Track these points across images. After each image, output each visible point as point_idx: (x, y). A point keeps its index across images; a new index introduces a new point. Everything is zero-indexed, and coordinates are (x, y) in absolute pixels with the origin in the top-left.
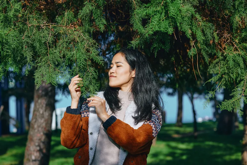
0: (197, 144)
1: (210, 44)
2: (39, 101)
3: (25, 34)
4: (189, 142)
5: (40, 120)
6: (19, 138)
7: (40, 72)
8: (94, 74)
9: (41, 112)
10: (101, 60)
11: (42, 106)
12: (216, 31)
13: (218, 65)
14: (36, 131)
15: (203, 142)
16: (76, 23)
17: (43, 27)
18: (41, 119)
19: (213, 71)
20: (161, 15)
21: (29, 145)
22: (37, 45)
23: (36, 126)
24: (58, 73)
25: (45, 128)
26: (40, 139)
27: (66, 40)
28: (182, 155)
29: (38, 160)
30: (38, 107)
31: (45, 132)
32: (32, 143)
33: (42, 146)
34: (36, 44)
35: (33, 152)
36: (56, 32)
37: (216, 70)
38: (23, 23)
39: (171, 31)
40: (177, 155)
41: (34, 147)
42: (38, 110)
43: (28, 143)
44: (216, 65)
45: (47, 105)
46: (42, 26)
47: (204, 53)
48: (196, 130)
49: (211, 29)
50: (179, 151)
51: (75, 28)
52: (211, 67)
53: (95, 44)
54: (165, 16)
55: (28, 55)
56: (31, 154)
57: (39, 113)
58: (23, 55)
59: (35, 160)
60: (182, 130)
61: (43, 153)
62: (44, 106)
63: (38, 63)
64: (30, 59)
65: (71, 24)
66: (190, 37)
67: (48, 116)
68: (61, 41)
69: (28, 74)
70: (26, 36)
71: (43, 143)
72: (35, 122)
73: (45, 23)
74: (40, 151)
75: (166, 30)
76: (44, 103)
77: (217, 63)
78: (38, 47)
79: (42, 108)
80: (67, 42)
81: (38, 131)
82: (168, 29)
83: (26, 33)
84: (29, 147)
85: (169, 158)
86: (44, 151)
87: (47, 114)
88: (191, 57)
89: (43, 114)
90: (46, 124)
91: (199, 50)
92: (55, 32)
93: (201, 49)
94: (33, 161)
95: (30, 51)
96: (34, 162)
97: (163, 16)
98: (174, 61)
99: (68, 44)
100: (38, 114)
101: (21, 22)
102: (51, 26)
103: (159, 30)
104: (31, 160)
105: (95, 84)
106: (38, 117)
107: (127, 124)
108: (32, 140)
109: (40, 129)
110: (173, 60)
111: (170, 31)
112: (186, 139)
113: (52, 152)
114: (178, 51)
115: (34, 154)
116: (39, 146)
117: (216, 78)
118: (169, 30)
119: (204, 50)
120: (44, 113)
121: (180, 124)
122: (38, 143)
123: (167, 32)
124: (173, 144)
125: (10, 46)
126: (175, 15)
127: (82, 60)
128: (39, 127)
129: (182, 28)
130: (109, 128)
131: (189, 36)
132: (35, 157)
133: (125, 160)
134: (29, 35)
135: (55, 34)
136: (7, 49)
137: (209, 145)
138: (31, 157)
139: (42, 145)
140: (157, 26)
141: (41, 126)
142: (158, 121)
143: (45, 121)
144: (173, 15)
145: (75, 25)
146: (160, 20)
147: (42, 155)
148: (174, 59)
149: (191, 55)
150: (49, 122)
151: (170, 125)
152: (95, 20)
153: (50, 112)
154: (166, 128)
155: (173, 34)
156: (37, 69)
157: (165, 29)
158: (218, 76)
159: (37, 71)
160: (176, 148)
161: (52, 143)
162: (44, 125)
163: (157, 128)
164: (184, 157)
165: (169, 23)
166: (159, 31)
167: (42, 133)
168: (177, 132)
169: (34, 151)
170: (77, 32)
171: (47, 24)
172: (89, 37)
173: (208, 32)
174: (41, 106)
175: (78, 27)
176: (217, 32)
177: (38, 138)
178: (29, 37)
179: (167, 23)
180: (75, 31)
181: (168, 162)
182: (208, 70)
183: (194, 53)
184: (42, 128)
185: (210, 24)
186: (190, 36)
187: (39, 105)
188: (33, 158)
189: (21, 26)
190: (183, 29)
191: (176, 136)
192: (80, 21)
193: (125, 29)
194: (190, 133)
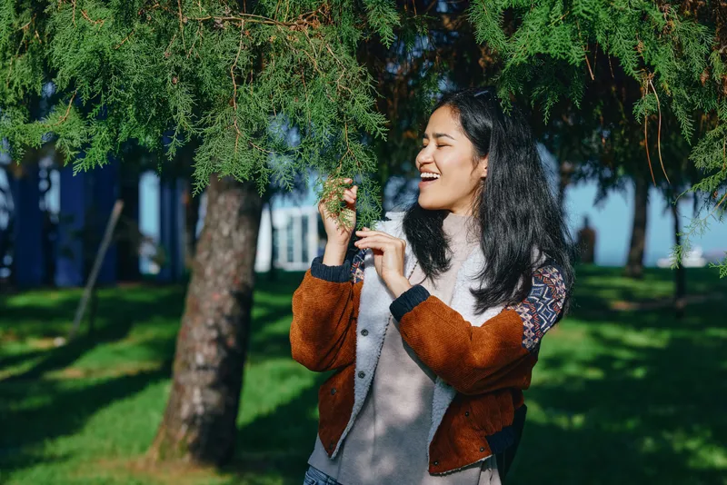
0: (682, 333)
1: (700, 81)
2: (221, 200)
3: (172, 45)
4: (658, 326)
5: (220, 255)
6: (165, 292)
7: (210, 150)
8: (367, 160)
9: (226, 232)
10: (379, 125)
11: (229, 215)
12: (719, 47)
13: (721, 145)
14: (210, 284)
15: (700, 327)
16: (317, 13)
17: (222, 26)
18: (225, 252)
19: (704, 160)
20: (551, 10)
21: (189, 323)
22: (206, 74)
23: (209, 271)
24: (261, 154)
25: (235, 278)
26: (220, 309)
27: (284, 64)
28: (633, 364)
29: (213, 368)
30: (216, 215)
31: (235, 289)
32: (199, 319)
33: (226, 327)
34: (203, 72)
35: (198, 344)
36: (257, 40)
37: (714, 157)
38: (166, 13)
39: (577, 54)
40: (617, 365)
41: (203, 330)
42: (218, 225)
43: (186, 318)
44: (715, 144)
45: (241, 212)
46: (218, 21)
47: (679, 110)
48: (681, 291)
49: (702, 42)
50: (625, 354)
51: (312, 29)
52: (699, 149)
53: (364, 78)
54: (563, 12)
55: (181, 101)
56: (192, 350)
57: (220, 233)
58: (166, 103)
59: (204, 368)
60: (640, 286)
61: (226, 347)
62: (235, 213)
63: (207, 126)
64: (186, 114)
65: (301, 16)
66: (632, 71)
67: (245, 243)
68: (272, 66)
69: (174, 154)
70: (175, 48)
71: (230, 318)
72: (208, 258)
73: (227, 13)
74: (220, 341)
75: (564, 54)
76: (234, 207)
77: (716, 139)
78: (207, 81)
79: (227, 221)
80: (287, 70)
81: (216, 284)
82: (570, 48)
83: (174, 43)
84: (190, 329)
85: (594, 374)
86: (231, 342)
87: (241, 238)
88: (643, 120)
89: (230, 236)
90: (238, 267)
91: (666, 101)
92: (254, 40)
93: (670, 100)
94: (200, 368)
95: (187, 92)
96: (202, 372)
97: (559, 13)
98: (601, 118)
99: (288, 75)
100: (216, 236)
101: (160, 9)
102: (243, 21)
103: (542, 52)
104: (193, 366)
105: (372, 188)
106: (215, 246)
107: (456, 313)
108: (197, 309)
109: (221, 279)
110: (598, 115)
111: (575, 55)
112: (652, 318)
113: (258, 337)
114: (613, 89)
115: (201, 351)
116: (216, 327)
117: (710, 182)
118: (574, 52)
119: (681, 99)
120: (234, 235)
121: (637, 269)
122: (215, 319)
123: (568, 59)
124: (610, 331)
125: (126, 80)
126: (591, 11)
127: (324, 123)
128: (217, 272)
129: (610, 47)
130: (408, 315)
131: (631, 68)
132: (206, 357)
133: (448, 410)
134: (184, 48)
135: (254, 45)
136: (120, 87)
137: (716, 339)
138: (194, 358)
139: (224, 324)
140: (538, 41)
141: (225, 272)
142: (549, 301)
143: (236, 256)
144: (584, 11)
145: (311, 19)
146: (548, 23)
147: (224, 353)
148: (600, 113)
149: (641, 115)
150: (248, 260)
151: (607, 272)
152: (368, 14)
153: (249, 233)
154: (595, 281)
155: (583, 63)
156: (202, 144)
157: (561, 49)
158: (717, 177)
159: (201, 148)
160: (616, 343)
161: (257, 312)
162: (232, 268)
163: (543, 322)
164: (639, 373)
165: (575, 32)
166: (544, 54)
167: (225, 292)
168: (627, 295)
169: (202, 340)
170: (318, 41)
171: (233, 17)
172: (349, 57)
173: (694, 50)
174: (224, 214)
175: (320, 26)
176: (721, 51)
177: (215, 305)
178: (183, 53)
179: (569, 31)
180: (311, 36)
181: (591, 383)
182: (691, 157)
183: (651, 107)
184: (227, 276)
185: (701, 29)
186: (634, 69)
187: (220, 212)
188: (200, 360)
189: (160, 22)
190: (614, 50)
191: (621, 305)
192: (327, 8)
193: (460, 24)
194: (664, 298)
